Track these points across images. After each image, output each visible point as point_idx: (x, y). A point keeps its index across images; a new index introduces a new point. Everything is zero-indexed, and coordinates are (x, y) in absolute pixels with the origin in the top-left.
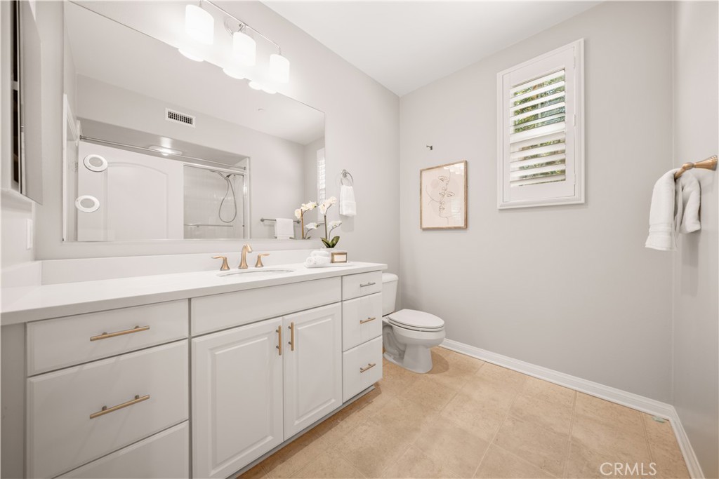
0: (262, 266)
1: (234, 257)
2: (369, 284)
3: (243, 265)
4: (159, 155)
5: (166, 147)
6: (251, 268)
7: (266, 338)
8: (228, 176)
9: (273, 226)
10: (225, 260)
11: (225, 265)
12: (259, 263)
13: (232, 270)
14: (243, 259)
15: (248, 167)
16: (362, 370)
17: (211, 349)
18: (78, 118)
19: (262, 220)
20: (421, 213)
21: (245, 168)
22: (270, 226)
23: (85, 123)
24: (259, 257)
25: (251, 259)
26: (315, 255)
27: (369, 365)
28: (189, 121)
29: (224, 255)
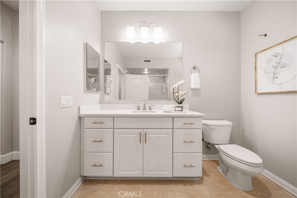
0: (151, 110)
2: (191, 124)
3: (144, 109)
4: (144, 74)
5: (146, 72)
6: (147, 110)
7: (136, 135)
8: (164, 77)
10: (139, 107)
12: (150, 108)
13: (141, 110)
14: (144, 107)
15: (169, 73)
16: (185, 166)
17: (119, 134)
18: (126, 68)
20: (256, 83)
23: (128, 69)
24: (150, 107)
26: (166, 107)
27: (191, 165)
28: (149, 61)
29: (139, 105)
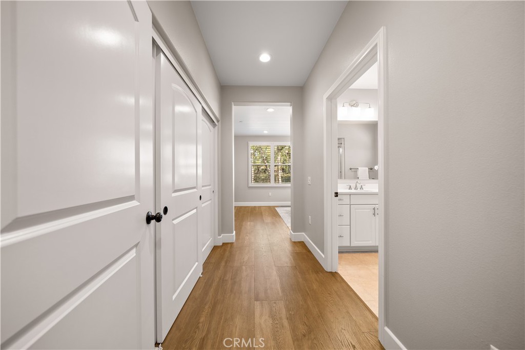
0: (363, 189)
1: (353, 186)
9: (357, 172)
11: (350, 188)
12: (361, 188)
14: (356, 186)
15: (343, 143)
17: (356, 209)
19: (351, 169)
21: (341, 144)
22: (355, 171)
25: (359, 186)
